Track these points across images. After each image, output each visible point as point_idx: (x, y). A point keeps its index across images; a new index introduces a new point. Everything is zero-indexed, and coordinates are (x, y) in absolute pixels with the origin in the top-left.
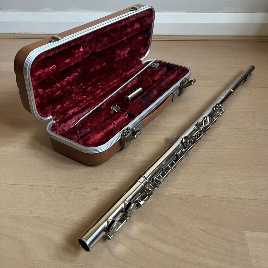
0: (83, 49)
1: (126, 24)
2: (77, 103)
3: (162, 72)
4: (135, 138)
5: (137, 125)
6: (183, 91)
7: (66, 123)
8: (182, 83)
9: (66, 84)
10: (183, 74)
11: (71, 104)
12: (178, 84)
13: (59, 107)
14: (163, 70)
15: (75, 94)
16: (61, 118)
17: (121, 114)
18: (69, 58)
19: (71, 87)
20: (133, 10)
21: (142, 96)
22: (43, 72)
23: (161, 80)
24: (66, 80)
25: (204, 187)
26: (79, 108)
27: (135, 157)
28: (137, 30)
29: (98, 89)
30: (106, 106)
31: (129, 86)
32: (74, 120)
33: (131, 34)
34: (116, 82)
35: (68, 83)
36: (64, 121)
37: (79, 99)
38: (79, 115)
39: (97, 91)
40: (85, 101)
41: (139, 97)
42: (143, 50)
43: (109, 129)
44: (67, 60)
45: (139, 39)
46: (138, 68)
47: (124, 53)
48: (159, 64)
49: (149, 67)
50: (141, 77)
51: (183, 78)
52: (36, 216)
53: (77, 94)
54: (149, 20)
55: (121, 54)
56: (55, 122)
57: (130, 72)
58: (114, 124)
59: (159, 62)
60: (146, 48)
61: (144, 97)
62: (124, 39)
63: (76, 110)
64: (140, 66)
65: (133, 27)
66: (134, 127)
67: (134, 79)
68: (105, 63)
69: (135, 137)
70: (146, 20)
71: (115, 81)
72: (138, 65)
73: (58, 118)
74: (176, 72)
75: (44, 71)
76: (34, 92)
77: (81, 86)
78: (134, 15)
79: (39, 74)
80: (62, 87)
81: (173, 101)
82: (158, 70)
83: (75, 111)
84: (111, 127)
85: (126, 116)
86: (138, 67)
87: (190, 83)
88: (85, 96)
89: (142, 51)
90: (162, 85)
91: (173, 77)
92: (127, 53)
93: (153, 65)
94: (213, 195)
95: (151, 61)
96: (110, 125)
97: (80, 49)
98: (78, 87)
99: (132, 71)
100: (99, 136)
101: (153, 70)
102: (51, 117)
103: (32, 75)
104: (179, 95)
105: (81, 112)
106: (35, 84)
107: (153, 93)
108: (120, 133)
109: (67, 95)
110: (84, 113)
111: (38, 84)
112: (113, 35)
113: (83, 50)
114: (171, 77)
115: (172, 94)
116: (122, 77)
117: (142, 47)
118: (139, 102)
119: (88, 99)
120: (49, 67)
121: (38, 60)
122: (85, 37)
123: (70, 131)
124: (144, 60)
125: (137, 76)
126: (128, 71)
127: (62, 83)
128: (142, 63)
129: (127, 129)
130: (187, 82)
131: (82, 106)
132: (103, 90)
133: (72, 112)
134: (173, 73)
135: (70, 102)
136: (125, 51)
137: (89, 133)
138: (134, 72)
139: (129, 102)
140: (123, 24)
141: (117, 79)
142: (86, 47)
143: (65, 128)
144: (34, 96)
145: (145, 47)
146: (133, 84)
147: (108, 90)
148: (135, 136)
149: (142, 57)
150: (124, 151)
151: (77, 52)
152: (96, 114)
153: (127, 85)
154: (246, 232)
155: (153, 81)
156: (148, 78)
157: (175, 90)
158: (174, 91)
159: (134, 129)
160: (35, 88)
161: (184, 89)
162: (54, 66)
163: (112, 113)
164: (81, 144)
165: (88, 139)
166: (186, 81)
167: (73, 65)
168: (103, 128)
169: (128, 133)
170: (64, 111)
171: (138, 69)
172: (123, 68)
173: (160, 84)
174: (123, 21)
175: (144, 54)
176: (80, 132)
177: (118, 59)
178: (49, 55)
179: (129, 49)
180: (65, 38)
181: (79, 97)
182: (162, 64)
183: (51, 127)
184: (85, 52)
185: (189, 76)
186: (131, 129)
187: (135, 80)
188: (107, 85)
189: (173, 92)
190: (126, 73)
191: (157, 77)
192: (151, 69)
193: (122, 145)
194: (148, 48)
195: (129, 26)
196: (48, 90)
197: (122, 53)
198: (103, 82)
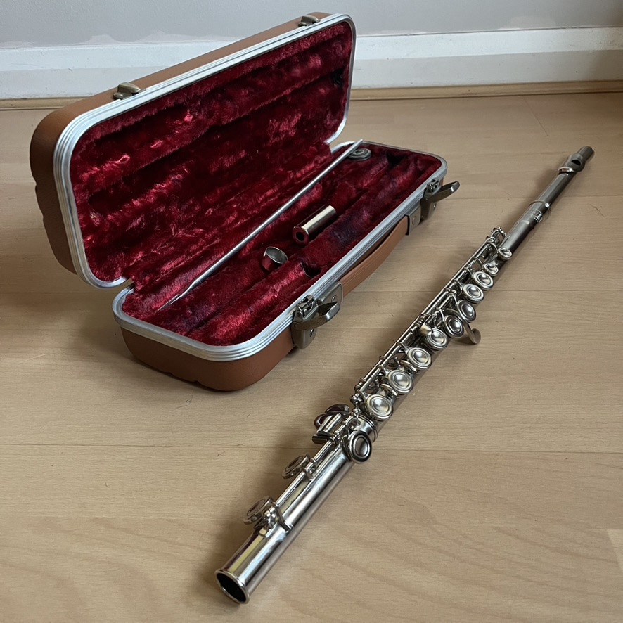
0: (191, 117)
1: (290, 57)
2: (182, 247)
3: (378, 169)
4: (327, 320)
5: (328, 290)
6: (430, 211)
7: (159, 293)
8: (427, 190)
9: (154, 201)
10: (428, 171)
11: (169, 247)
12: (418, 193)
13: (140, 255)
14: (381, 166)
15: (176, 223)
16: (145, 281)
17: (290, 266)
18: (159, 137)
19: (167, 208)
20: (304, 23)
21: (336, 225)
22: (101, 171)
23: (378, 186)
24: (154, 190)
25: (499, 429)
26: (186, 257)
27: (328, 367)
28: (314, 70)
29: (231, 213)
30: (250, 250)
31: (302, 204)
32: (177, 286)
33: (303, 81)
34: (272, 196)
35: (161, 199)
36: (154, 288)
37: (187, 235)
38: (189, 275)
39: (228, 217)
40: (201, 241)
41: (327, 226)
42: (331, 119)
43: (263, 302)
44: (155, 143)
45: (320, 92)
46: (322, 163)
47: (288, 127)
48: (369, 151)
49: (347, 158)
50: (328, 182)
51: (429, 180)
53: (181, 224)
54: (343, 47)
55: (281, 130)
56: (131, 291)
57: (303, 171)
58: (275, 291)
59: (370, 146)
60: (338, 115)
61: (339, 227)
62: (288, 93)
63: (181, 262)
64: (325, 157)
65: (307, 65)
66: (321, 296)
67: (312, 187)
68: (244, 151)
69: (326, 317)
70: (335, 48)
71: (269, 193)
72: (322, 156)
73: (138, 283)
74: (412, 167)
75: (101, 169)
76: (80, 221)
77: (190, 205)
78: (308, 36)
79: (92, 177)
80: (146, 209)
81: (410, 234)
82: (369, 166)
83: (178, 265)
84: (267, 298)
85: (301, 271)
86: (322, 159)
87: (446, 190)
88: (201, 230)
89: (328, 123)
90: (380, 198)
91: (405, 178)
92: (294, 128)
93: (355, 153)
94: (524, 448)
95: (350, 145)
96: (264, 294)
97: (185, 117)
98: (184, 208)
99: (308, 168)
100: (239, 321)
101: (356, 166)
102: (121, 280)
103: (75, 178)
104: (422, 220)
105: (192, 266)
106: (82, 200)
107: (360, 216)
108: (290, 311)
109: (157, 228)
110: (200, 268)
111: (90, 200)
112: (260, 83)
113: (192, 120)
114: (400, 180)
115: (406, 217)
116: (285, 183)
117: (327, 112)
118: (329, 239)
119: (208, 236)
120: (113, 160)
121: (88, 142)
122: (197, 88)
123: (169, 311)
124: (334, 142)
125: (319, 181)
126: (299, 169)
127: (144, 197)
128: (330, 151)
129: (306, 300)
130: (438, 188)
131: (194, 252)
132: (242, 214)
133: (172, 268)
134: (405, 170)
135: (165, 244)
136: (289, 121)
137: (214, 314)
138: (312, 170)
139: (306, 239)
140: (284, 57)
141: (272, 187)
142: (200, 112)
143: (158, 305)
144: (81, 228)
145: (334, 114)
146: (311, 198)
147: (255, 213)
148: (328, 316)
149: (328, 137)
150: (301, 352)
151: (177, 125)
152: (228, 269)
153: (298, 200)
154: (610, 532)
155: (359, 189)
156: (346, 182)
157: (413, 208)
158: (411, 211)
159: (322, 300)
160: (83, 209)
161: (432, 205)
162: (125, 157)
163: (266, 266)
164: (198, 340)
165: (214, 327)
166: (436, 186)
167: (170, 155)
168: (248, 302)
169: (308, 309)
170: (153, 266)
171: (320, 164)
172: (286, 162)
173: (376, 195)
174: (282, 51)
175: (334, 129)
176: (194, 314)
177: (273, 140)
178: (113, 131)
179: (298, 116)
180: (149, 89)
181: (185, 232)
182: (378, 152)
183: (123, 305)
184: (198, 123)
185: (442, 174)
186: (315, 299)
187: (315, 189)
188: (250, 203)
189: (409, 212)
190: (295, 174)
191: (366, 181)
192: (353, 164)
193: (294, 339)
194: (343, 115)
195: (297, 62)
196: (114, 216)
197: (284, 127)
198: (241, 194)
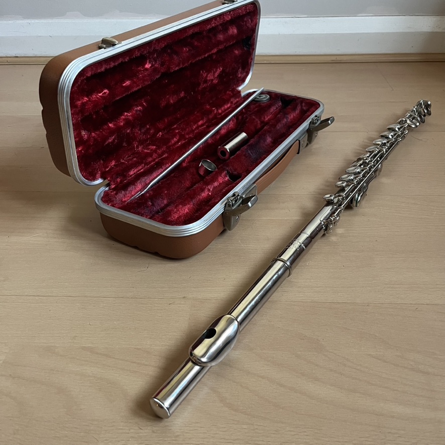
0: (150, 65)
1: (217, 25)
2: (142, 158)
3: (275, 108)
4: (249, 208)
5: (247, 189)
7: (127, 190)
8: (312, 123)
9: (124, 124)
10: (311, 110)
11: (133, 159)
12: (305, 125)
13: (113, 163)
14: (277, 107)
15: (137, 141)
16: (117, 182)
17: (219, 173)
18: (128, 79)
19: (132, 130)
20: (227, 2)
21: (249, 145)
22: (89, 100)
23: (276, 119)
24: (123, 117)
25: (368, 288)
26: (145, 166)
28: (232, 37)
29: (174, 136)
30: (189, 162)
31: (223, 132)
32: (139, 186)
33: (225, 44)
34: (202, 125)
35: (128, 123)
36: (123, 187)
37: (146, 151)
38: (146, 179)
39: (173, 139)
40: (155, 156)
42: (241, 73)
43: (201, 197)
44: (125, 83)
45: (235, 53)
46: (235, 103)
47: (213, 76)
48: (268, 96)
49: (253, 100)
50: (240, 117)
51: (313, 116)
52: (84, 347)
53: (141, 142)
54: (252, 21)
55: (208, 78)
56: (107, 189)
57: (223, 108)
58: (209, 190)
59: (269, 93)
60: (246, 70)
61: (252, 147)
62: (214, 52)
63: (140, 170)
64: (237, 100)
65: (227, 32)
66: (243, 194)
67: (229, 121)
68: (183, 92)
69: (248, 205)
70: (246, 22)
71: (200, 123)
72: (236, 98)
73: (112, 183)
74: (299, 108)
75: (90, 99)
76: (74, 135)
77: (148, 129)
78: (230, 11)
79: (83, 104)
80: (118, 129)
81: (300, 153)
82: (269, 106)
83: (139, 171)
84: (204, 194)
85: (227, 177)
86: (235, 101)
87: (325, 123)
88: (155, 147)
89: (239, 76)
90: (278, 128)
91: (295, 115)
92: (217, 78)
93: (258, 97)
94: (386, 301)
95: (255, 92)
96: (202, 192)
97: (145, 65)
98: (143, 131)
99: (226, 107)
100: (185, 210)
101: (260, 106)
102: (99, 181)
103: (73, 105)
104: (307, 144)
105: (149, 172)
106: (77, 120)
107: (265, 140)
108: (223, 202)
109: (125, 144)
110: (154, 174)
111: (82, 120)
112: (196, 43)
113: (150, 67)
114: (292, 116)
115: (298, 141)
116: (211, 117)
117: (239, 68)
118: (245, 155)
119: (159, 151)
120: (97, 93)
121: (82, 78)
122: (155, 44)
123: (136, 202)
124: (244, 89)
125: (234, 116)
126: (221, 106)
127: (116, 121)
128: (241, 95)
129: (234, 195)
130: (319, 122)
131: (150, 162)
132: (182, 137)
133: (135, 173)
134: (294, 109)
135: (130, 156)
136: (214, 73)
137: (167, 205)
138: (228, 108)
139: (227, 155)
140: (213, 25)
141: (202, 119)
142: (156, 62)
143: (126, 199)
144: (75, 141)
145: (243, 69)
146: (228, 128)
147: (190, 137)
148: (250, 204)
149: (240, 86)
150: (229, 233)
151: (140, 71)
152: (175, 174)
153: (220, 129)
155: (262, 122)
156: (254, 117)
157: (302, 135)
158: (301, 137)
159: (244, 196)
160: (77, 127)
161: (315, 134)
162: (105, 91)
163: (202, 173)
164: (158, 222)
165: (169, 213)
166: (318, 120)
167: (136, 92)
168: (191, 197)
169: (236, 201)
170: (123, 171)
171: (234, 104)
172: (211, 102)
173: (276, 126)
174: (212, 21)
175: (243, 80)
176: (153, 205)
177: (202, 86)
178: (99, 71)
179: (220, 69)
180: (124, 43)
181: (143, 148)
182: (274, 97)
183: (102, 198)
184: (154, 70)
185: (320, 112)
186: (240, 195)
187: (232, 122)
188: (187, 129)
190: (217, 110)
191: (267, 116)
192: (257, 104)
193: (225, 223)
194: (250, 70)
195: (221, 31)
196: (96, 134)
197: (210, 77)
198: (181, 123)
